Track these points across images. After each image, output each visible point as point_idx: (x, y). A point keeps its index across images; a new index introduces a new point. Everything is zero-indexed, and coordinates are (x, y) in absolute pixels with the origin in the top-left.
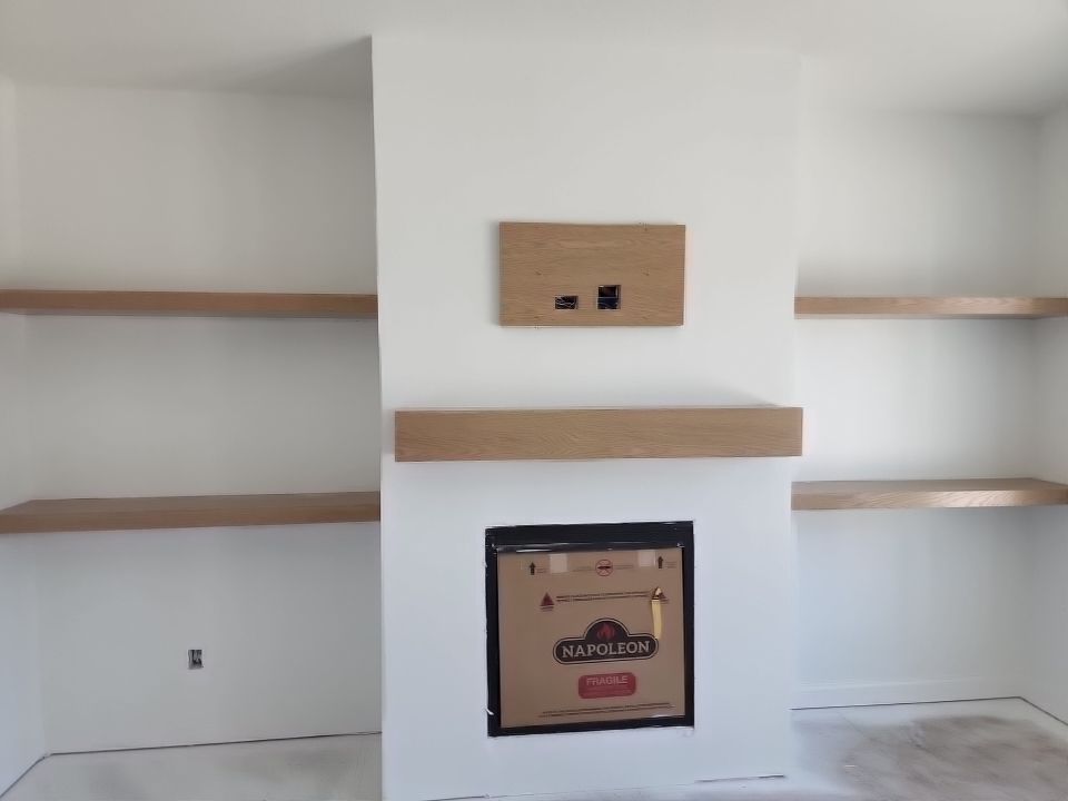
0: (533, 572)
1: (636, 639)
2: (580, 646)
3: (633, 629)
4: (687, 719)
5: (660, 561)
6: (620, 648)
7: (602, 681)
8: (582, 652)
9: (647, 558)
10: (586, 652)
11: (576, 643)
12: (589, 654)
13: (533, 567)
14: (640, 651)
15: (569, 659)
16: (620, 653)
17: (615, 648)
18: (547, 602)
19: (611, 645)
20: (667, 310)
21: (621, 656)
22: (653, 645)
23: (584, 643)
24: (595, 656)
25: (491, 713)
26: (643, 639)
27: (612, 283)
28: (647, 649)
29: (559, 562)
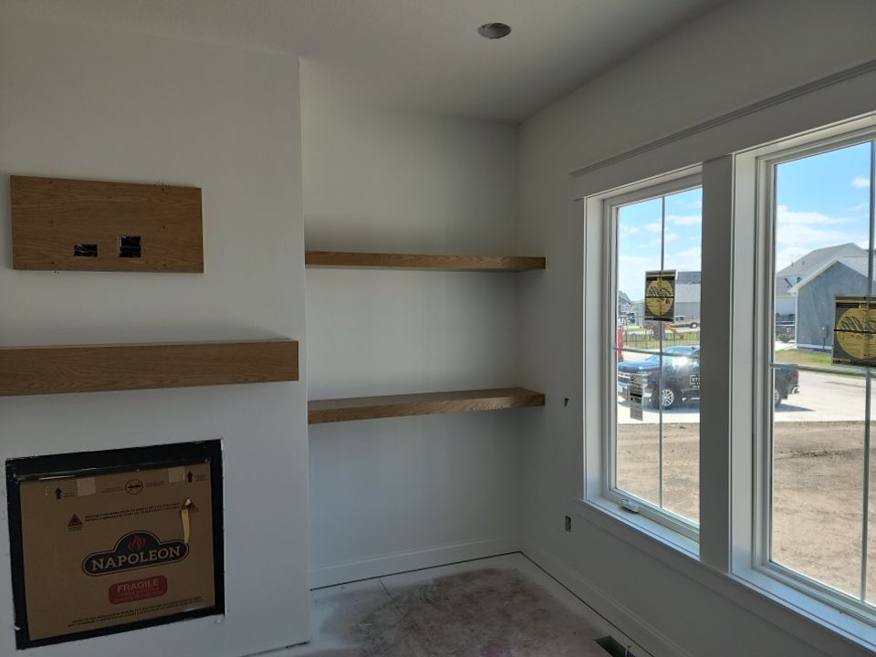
0: (59, 497)
1: (167, 546)
2: (111, 559)
3: (163, 537)
4: (219, 608)
5: (190, 475)
6: (151, 556)
7: (134, 585)
8: (113, 563)
9: (176, 474)
10: (117, 563)
11: (106, 556)
12: (120, 565)
13: (58, 492)
14: (172, 556)
15: (99, 570)
16: (151, 559)
17: (146, 556)
18: (75, 522)
19: (142, 554)
20: (188, 258)
21: (152, 562)
22: (184, 549)
23: (114, 556)
24: (126, 565)
25: (18, 629)
26: (174, 545)
27: (134, 234)
28: (178, 554)
29: (86, 486)
